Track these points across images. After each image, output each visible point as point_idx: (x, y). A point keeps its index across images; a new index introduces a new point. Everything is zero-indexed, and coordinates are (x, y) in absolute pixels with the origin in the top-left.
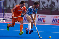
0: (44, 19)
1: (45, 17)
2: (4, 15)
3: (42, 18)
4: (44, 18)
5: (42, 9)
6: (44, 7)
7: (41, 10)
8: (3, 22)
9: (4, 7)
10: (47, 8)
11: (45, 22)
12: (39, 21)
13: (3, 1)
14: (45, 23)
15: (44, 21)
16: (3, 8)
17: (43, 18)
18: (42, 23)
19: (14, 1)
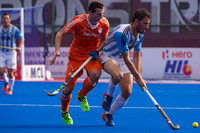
0: (186, 62)
1: (190, 55)
2: (46, 54)
3: (178, 59)
4: (186, 58)
5: (177, 30)
6: (184, 23)
7: (176, 34)
8: (43, 79)
9: (44, 27)
10: (194, 23)
11: (190, 73)
12: (170, 70)
13: (43, 5)
14: (192, 76)
15: (187, 70)
16: (41, 30)
17: (184, 59)
18: (180, 79)
19: (79, 3)
